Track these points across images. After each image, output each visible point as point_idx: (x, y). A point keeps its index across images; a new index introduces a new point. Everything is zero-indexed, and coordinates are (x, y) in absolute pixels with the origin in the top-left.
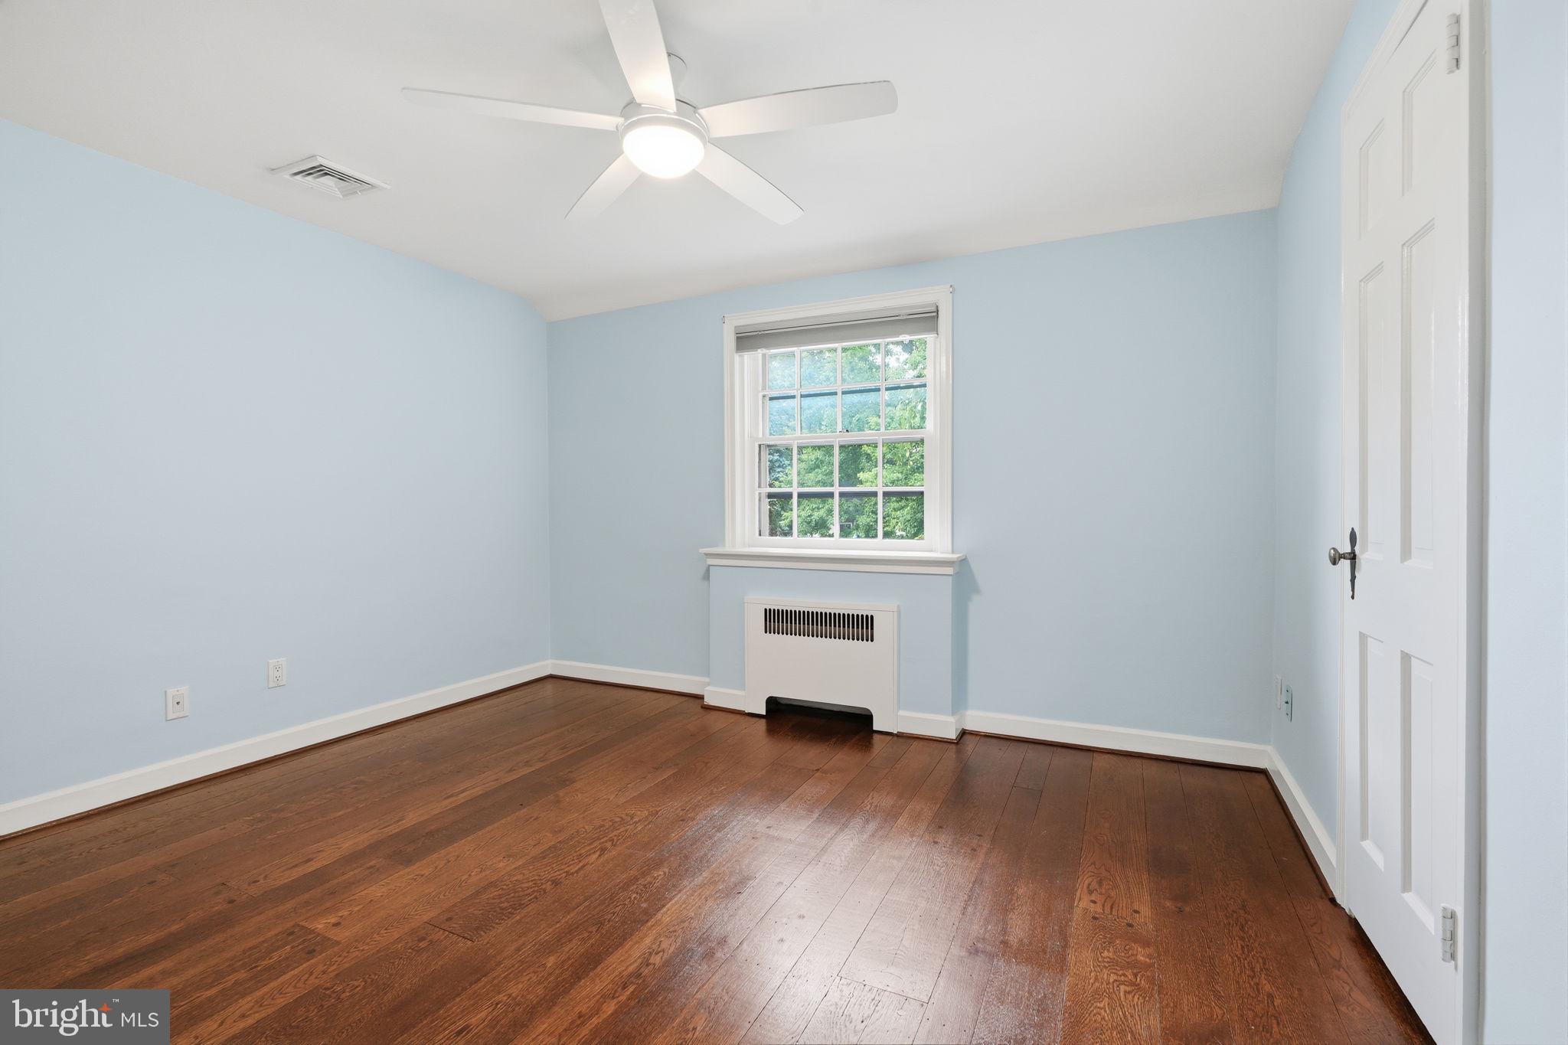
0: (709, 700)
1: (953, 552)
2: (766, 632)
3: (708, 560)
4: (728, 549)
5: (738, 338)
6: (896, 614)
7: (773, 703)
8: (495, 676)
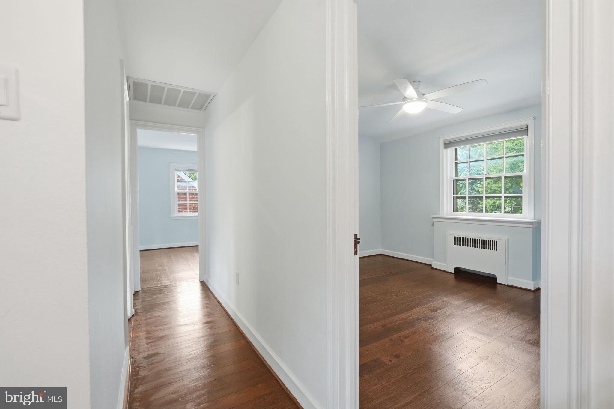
0: (433, 266)
1: (534, 219)
2: (454, 244)
3: (433, 219)
4: (441, 216)
5: (445, 144)
6: (507, 241)
7: (457, 269)
8: (366, 251)
